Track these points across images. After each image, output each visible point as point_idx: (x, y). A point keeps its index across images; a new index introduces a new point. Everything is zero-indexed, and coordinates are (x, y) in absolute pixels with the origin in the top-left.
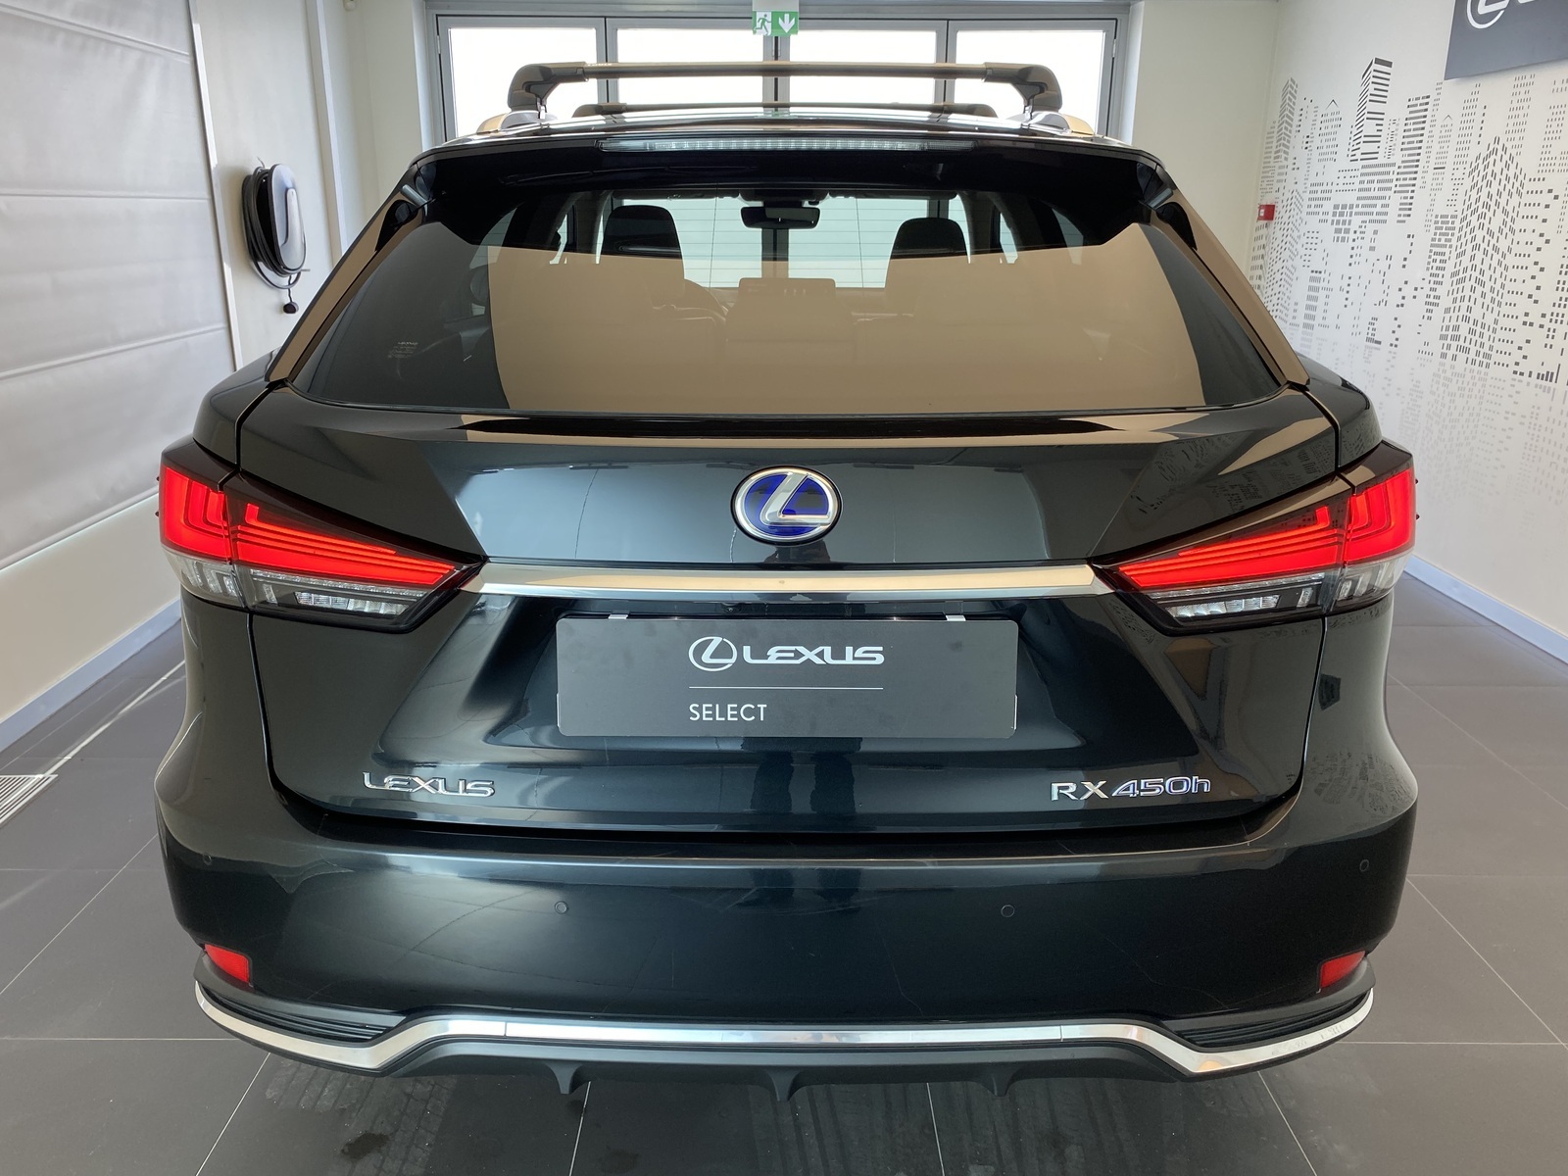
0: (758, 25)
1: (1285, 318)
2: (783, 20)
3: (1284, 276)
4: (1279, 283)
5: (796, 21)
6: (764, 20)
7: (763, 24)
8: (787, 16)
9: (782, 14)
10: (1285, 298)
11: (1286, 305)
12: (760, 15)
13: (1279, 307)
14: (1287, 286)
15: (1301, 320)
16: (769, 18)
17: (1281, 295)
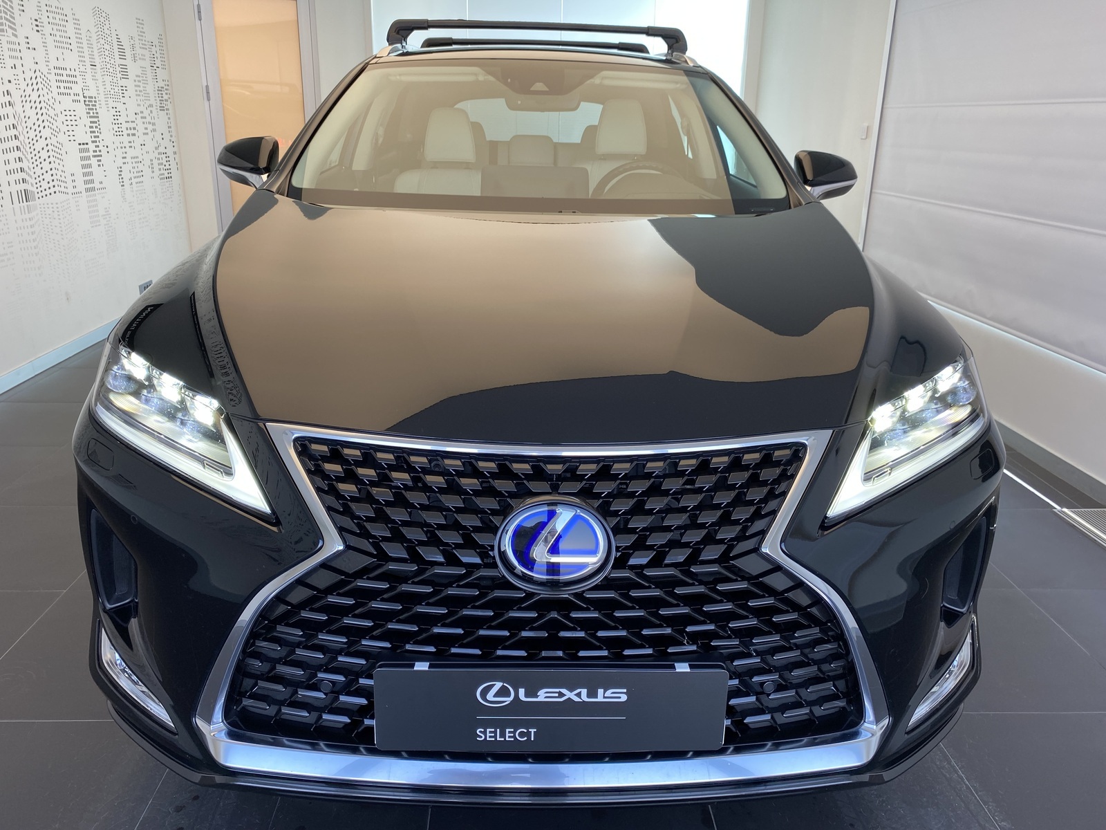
1: (65, 190)
3: (51, 153)
4: (48, 160)
10: (59, 173)
11: (63, 179)
13: (56, 183)
14: (57, 161)
15: (81, 187)
17: (54, 172)
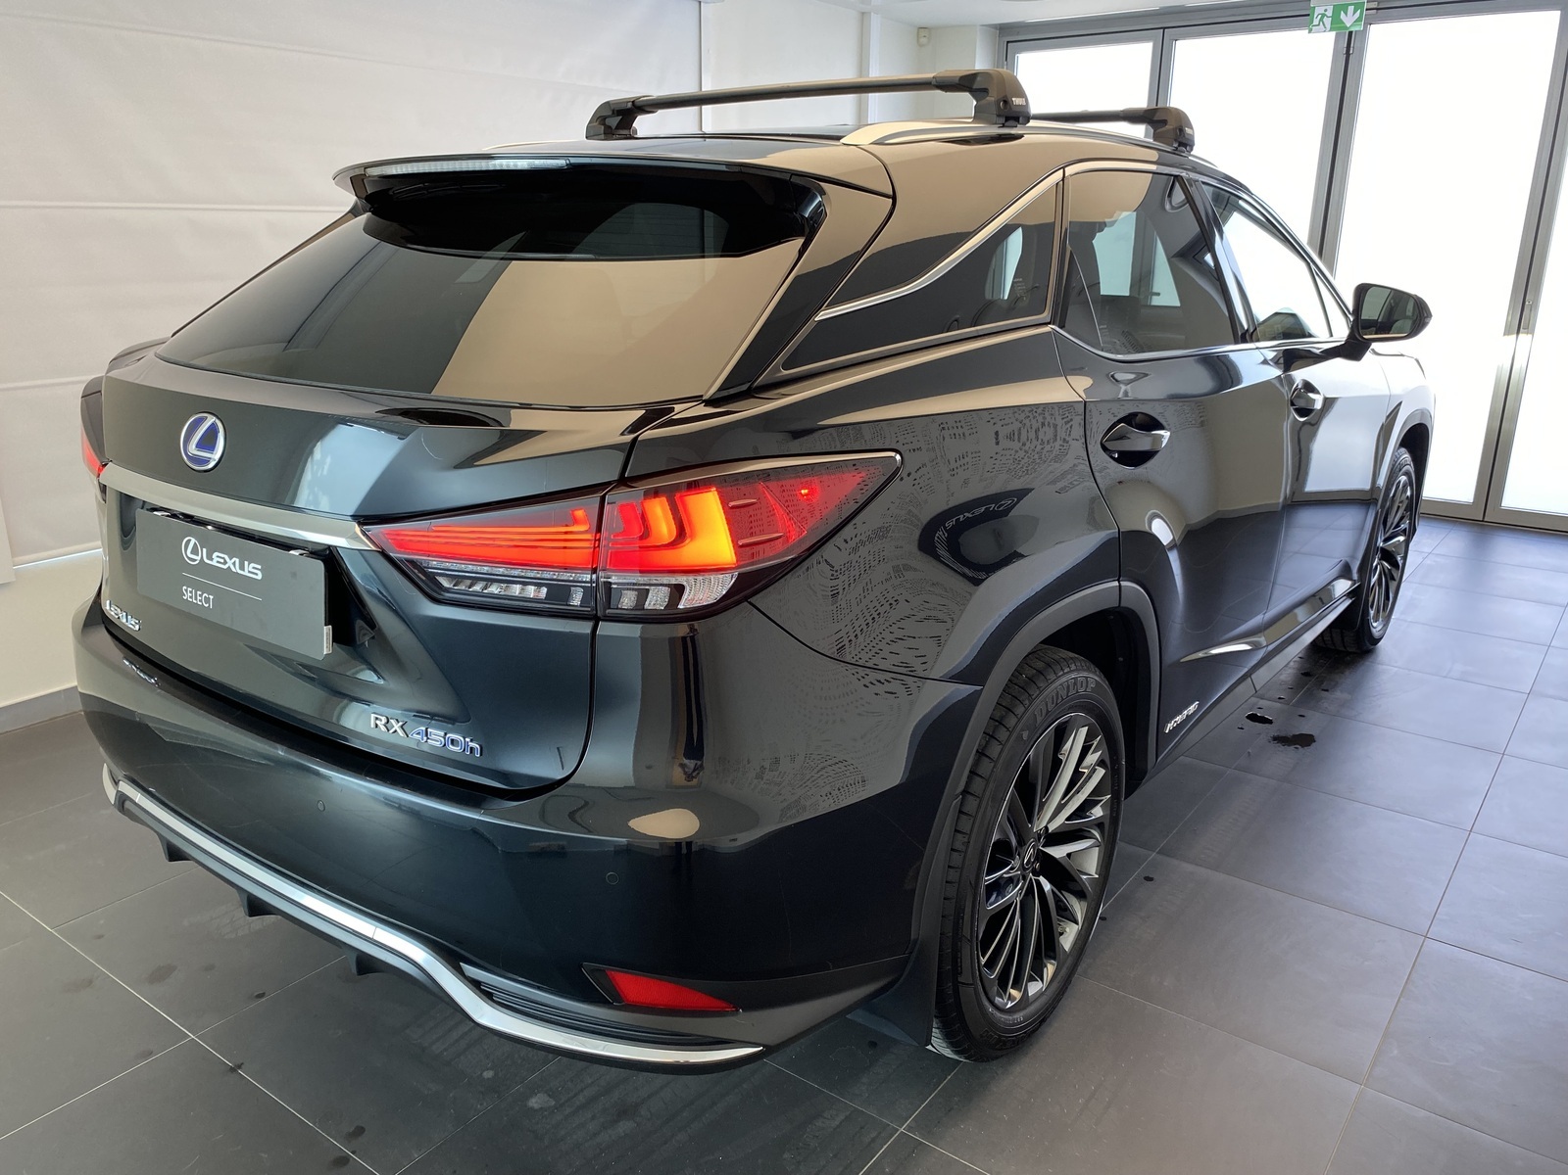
0: (1316, 22)
2: (1346, 14)
5: (1361, 13)
6: (1323, 15)
7: (1321, 20)
8: (1351, 9)
9: (1344, 8)
12: (1319, 10)
16: (1329, 13)
